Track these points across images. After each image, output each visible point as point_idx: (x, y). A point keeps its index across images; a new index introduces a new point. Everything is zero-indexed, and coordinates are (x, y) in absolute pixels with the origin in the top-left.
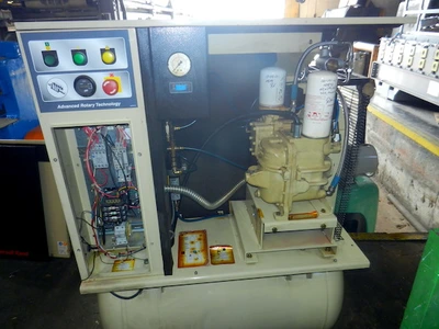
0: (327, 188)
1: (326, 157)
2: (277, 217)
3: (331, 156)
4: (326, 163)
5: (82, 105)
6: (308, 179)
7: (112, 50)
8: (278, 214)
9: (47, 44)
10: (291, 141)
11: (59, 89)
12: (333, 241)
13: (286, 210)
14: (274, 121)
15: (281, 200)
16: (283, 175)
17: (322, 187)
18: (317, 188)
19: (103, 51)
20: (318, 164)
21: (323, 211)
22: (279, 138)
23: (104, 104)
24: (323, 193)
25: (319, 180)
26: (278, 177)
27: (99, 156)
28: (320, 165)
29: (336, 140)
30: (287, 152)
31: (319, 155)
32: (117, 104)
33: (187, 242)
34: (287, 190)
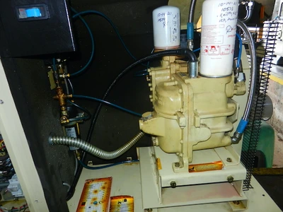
0: (232, 134)
1: (229, 99)
2: (176, 169)
3: (235, 98)
4: (230, 105)
6: (209, 125)
8: (177, 165)
10: (187, 81)
12: (242, 193)
13: (186, 161)
14: (170, 64)
15: (180, 149)
16: (178, 120)
17: (226, 133)
18: (220, 135)
20: (220, 107)
21: (229, 160)
22: (174, 81)
24: (227, 140)
25: (222, 126)
26: (174, 123)
28: (223, 108)
29: (240, 79)
30: (182, 93)
31: (221, 97)
33: (91, 190)
34: (185, 138)
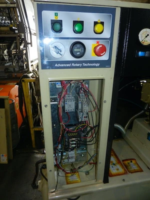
5: (73, 65)
7: (102, 23)
9: (56, 15)
11: (58, 51)
19: (96, 23)
23: (89, 64)
27: (70, 103)
32: (98, 65)
